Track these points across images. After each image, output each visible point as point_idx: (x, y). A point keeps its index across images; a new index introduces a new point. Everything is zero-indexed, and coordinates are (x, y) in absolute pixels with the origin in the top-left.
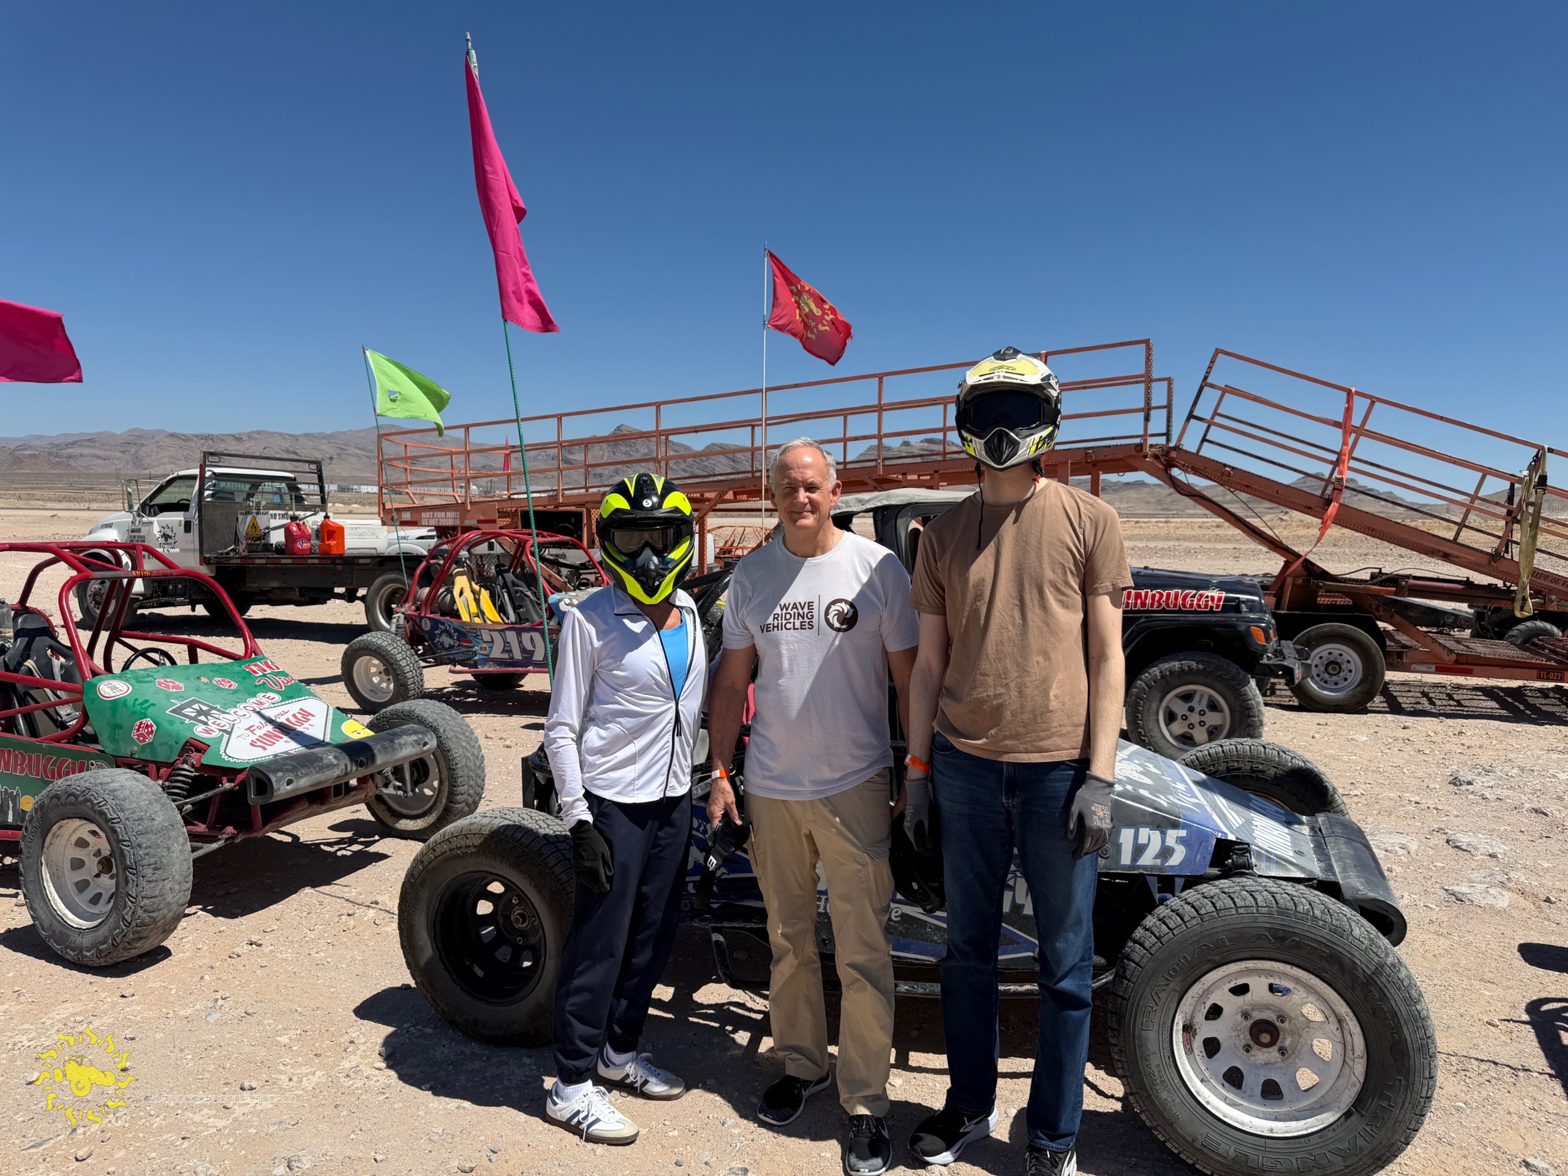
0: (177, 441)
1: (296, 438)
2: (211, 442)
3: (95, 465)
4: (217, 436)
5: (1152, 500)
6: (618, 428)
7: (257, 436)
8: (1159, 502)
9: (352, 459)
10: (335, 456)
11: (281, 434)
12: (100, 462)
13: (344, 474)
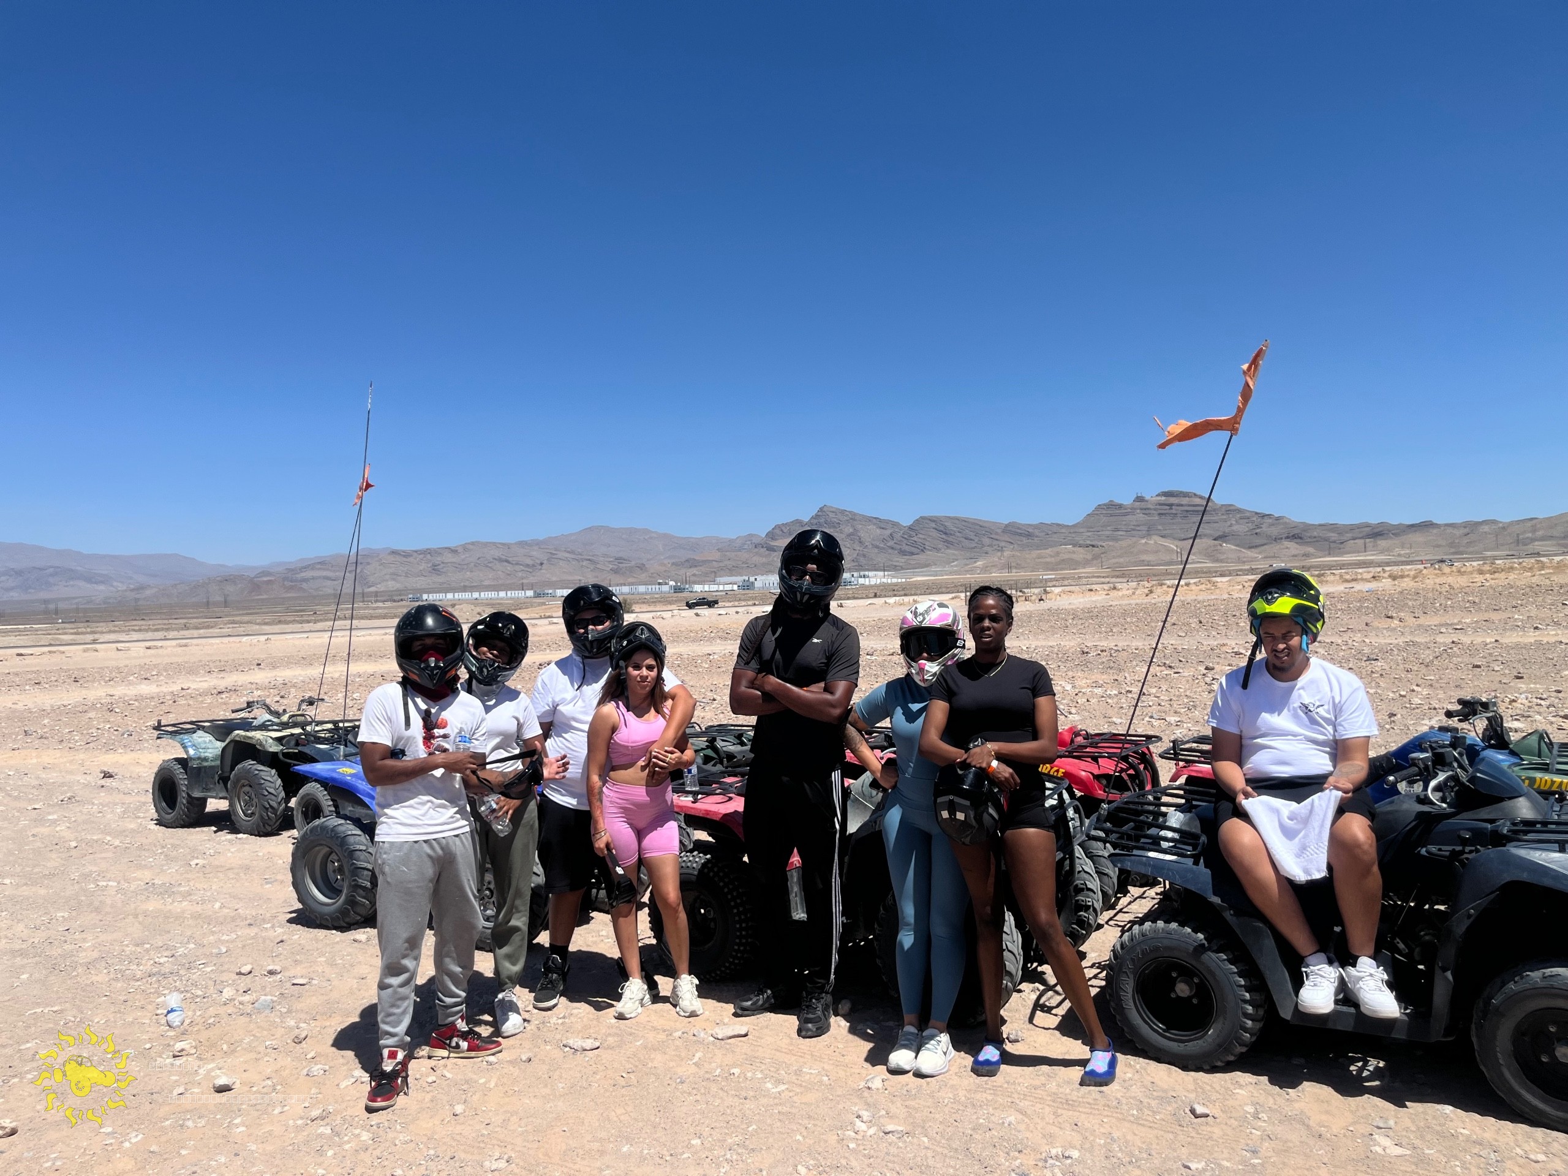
0: (398, 558)
1: (507, 546)
2: (429, 556)
3: (325, 587)
4: (435, 550)
5: (1443, 543)
6: (821, 510)
7: (471, 547)
8: (1452, 545)
9: (561, 563)
10: (545, 562)
11: (494, 544)
12: (329, 583)
13: (554, 579)
